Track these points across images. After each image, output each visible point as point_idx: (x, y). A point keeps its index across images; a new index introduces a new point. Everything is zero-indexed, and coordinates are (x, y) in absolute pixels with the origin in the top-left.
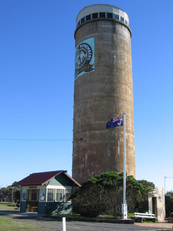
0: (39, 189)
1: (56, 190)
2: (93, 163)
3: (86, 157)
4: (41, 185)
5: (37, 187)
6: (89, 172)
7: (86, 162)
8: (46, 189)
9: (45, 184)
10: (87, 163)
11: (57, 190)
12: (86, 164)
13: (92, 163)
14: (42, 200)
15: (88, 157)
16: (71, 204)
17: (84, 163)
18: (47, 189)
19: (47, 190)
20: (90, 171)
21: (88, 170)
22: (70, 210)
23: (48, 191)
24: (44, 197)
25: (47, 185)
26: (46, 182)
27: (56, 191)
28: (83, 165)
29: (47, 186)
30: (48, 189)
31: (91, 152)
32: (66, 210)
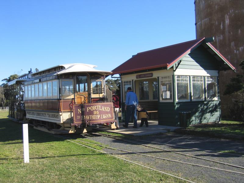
0: (158, 77)
1: (192, 77)
2: (241, 30)
3: (227, 22)
4: (165, 68)
5: (152, 74)
6: (235, 48)
7: (227, 29)
8: (173, 76)
9: (172, 67)
10: (229, 33)
11: (194, 77)
12: (227, 34)
13: (239, 31)
14: (166, 99)
15: (231, 20)
16: (219, 104)
17: (223, 32)
18: (176, 76)
19: (176, 78)
20: (237, 46)
21: (233, 44)
22: (217, 114)
23: (178, 80)
24: (170, 92)
25: (176, 68)
26: (174, 64)
27: (192, 79)
28: (222, 36)
29: (175, 71)
30: (179, 76)
31: (237, 11)
32: (211, 113)
